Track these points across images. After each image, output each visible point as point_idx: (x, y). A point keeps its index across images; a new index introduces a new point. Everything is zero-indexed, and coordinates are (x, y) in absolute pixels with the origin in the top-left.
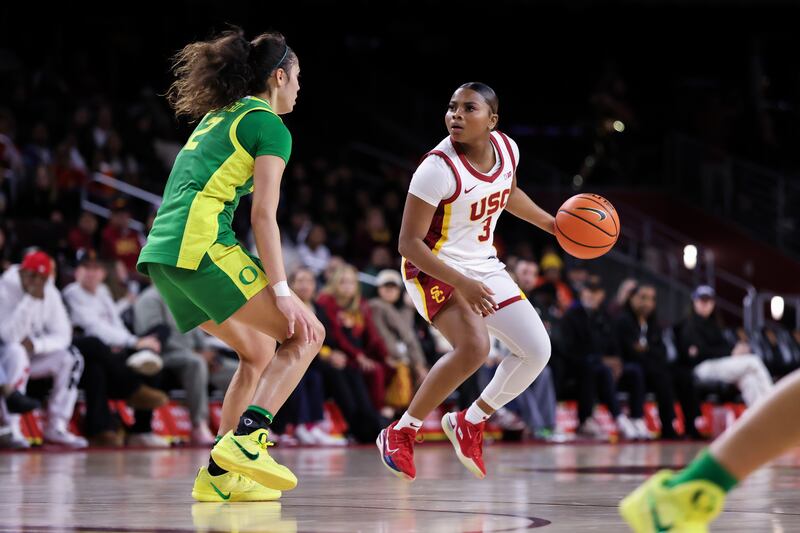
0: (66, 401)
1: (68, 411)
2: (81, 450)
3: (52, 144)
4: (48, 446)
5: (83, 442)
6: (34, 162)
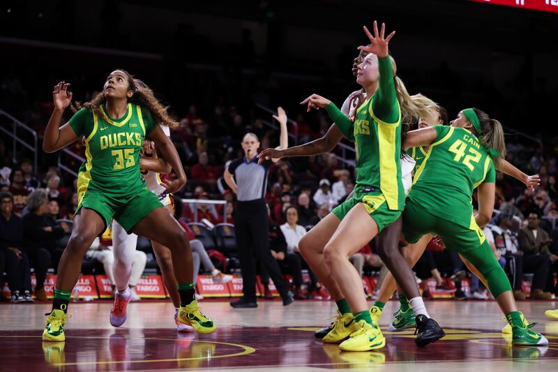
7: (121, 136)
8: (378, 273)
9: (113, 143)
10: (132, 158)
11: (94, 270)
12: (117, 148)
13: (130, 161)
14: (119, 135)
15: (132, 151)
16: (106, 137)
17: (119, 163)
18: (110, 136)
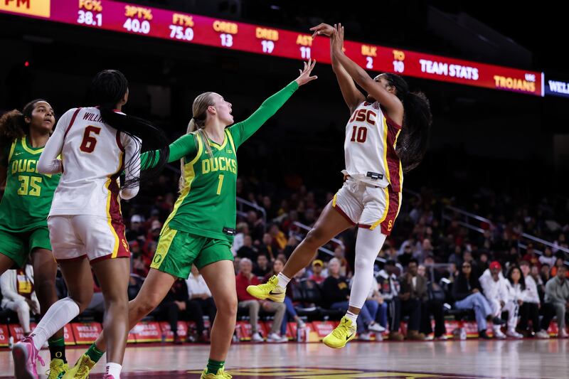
0: (513, 322)
1: (515, 325)
2: (520, 339)
3: (506, 223)
4: (510, 338)
5: (521, 336)
6: (501, 231)
7: (31, 163)
8: (273, 318)
9: (22, 168)
10: (38, 188)
11: (9, 319)
12: (25, 173)
13: (35, 190)
14: (30, 161)
15: (39, 180)
16: (17, 162)
17: (23, 189)
18: (21, 161)
